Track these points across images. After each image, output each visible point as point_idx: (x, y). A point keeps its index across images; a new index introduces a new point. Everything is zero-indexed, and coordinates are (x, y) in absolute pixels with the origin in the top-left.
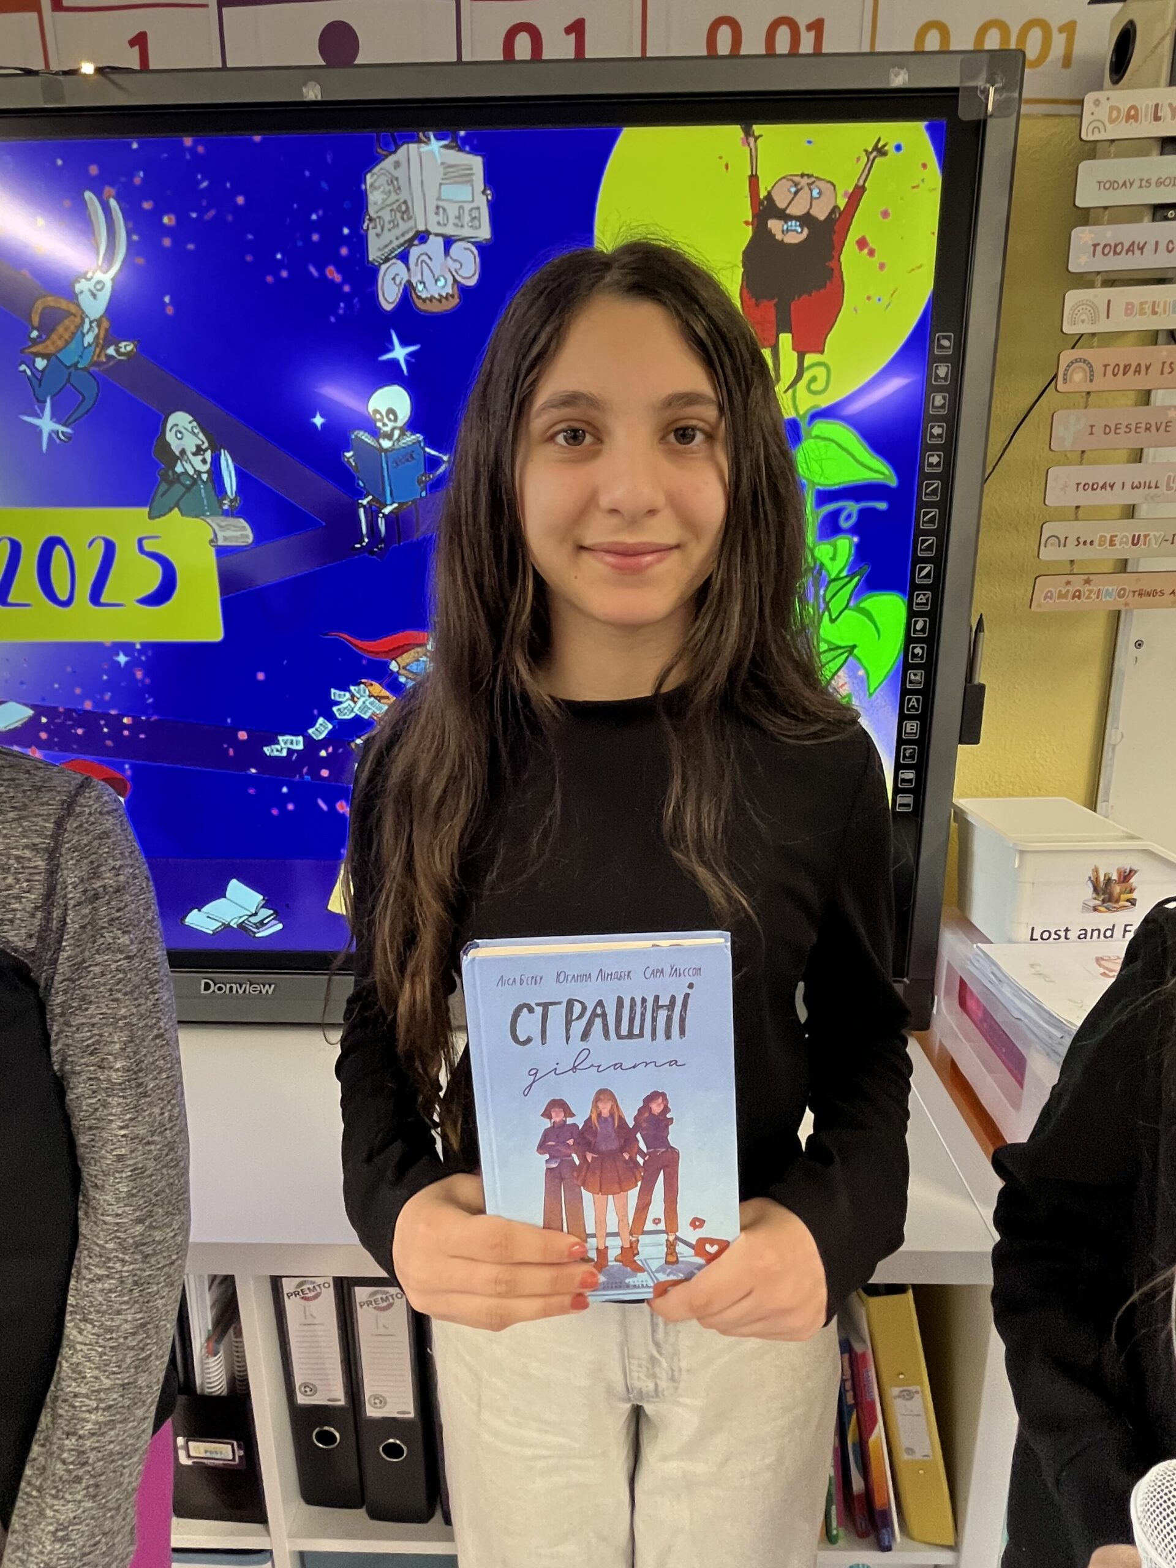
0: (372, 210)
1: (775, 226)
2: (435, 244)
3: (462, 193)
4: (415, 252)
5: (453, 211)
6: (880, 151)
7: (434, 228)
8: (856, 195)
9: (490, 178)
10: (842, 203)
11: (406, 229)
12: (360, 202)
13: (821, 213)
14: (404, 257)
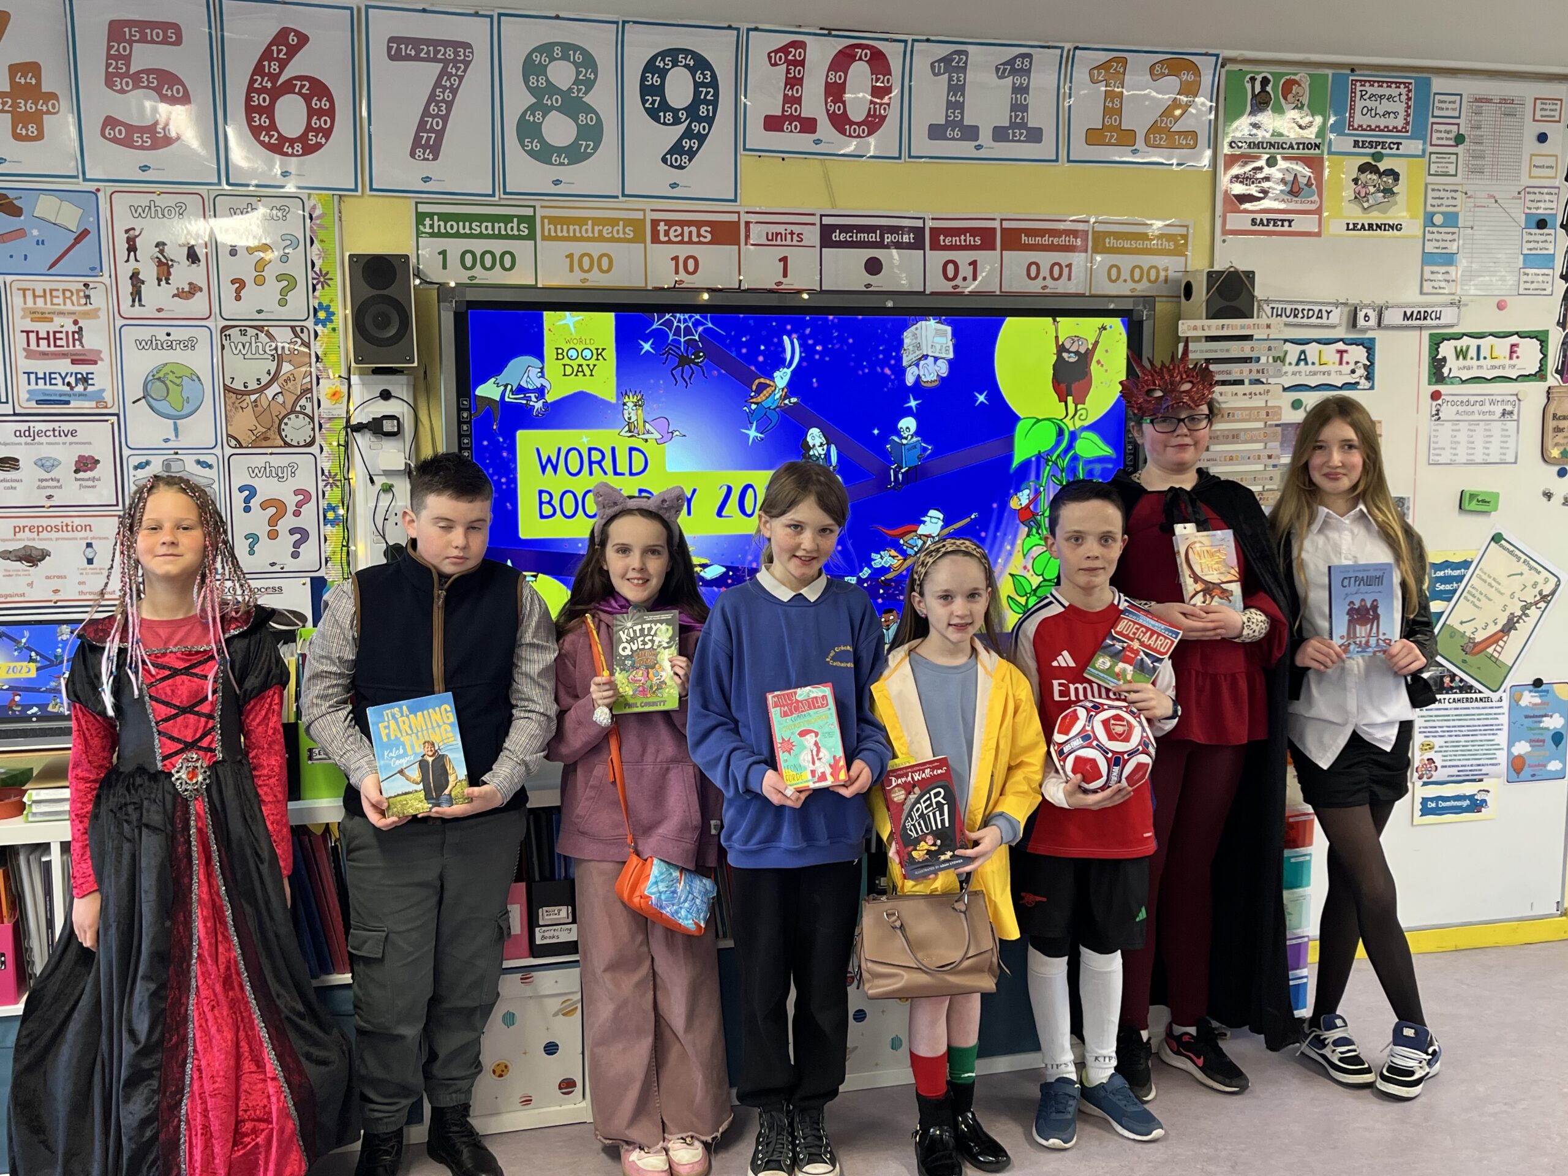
0: (905, 347)
1: (1065, 355)
2: (931, 360)
3: (942, 340)
4: (922, 363)
5: (938, 347)
6: (1104, 328)
7: (930, 354)
8: (1096, 343)
9: (955, 334)
10: (1090, 347)
11: (919, 354)
12: (901, 343)
13: (1082, 351)
14: (917, 365)
